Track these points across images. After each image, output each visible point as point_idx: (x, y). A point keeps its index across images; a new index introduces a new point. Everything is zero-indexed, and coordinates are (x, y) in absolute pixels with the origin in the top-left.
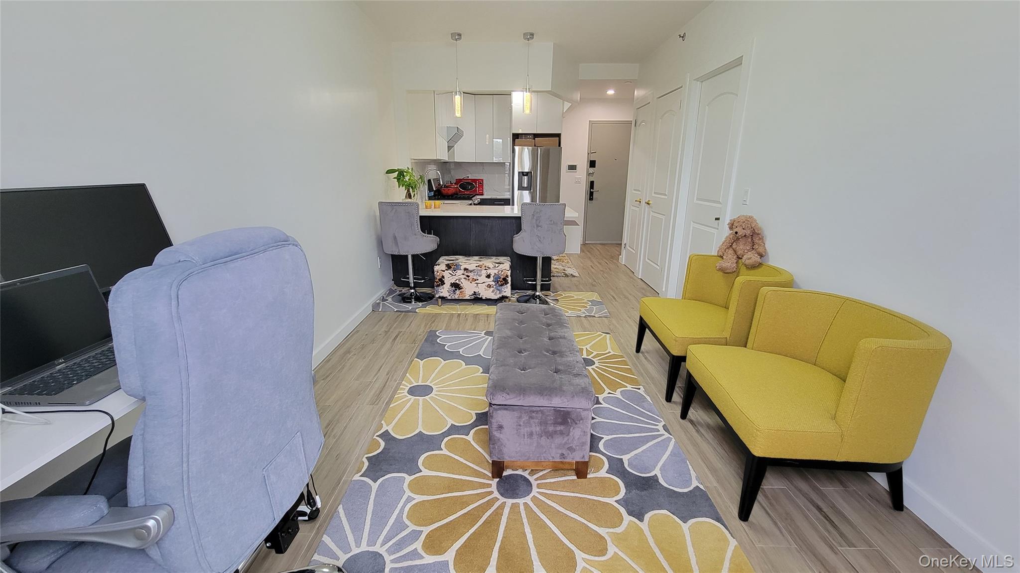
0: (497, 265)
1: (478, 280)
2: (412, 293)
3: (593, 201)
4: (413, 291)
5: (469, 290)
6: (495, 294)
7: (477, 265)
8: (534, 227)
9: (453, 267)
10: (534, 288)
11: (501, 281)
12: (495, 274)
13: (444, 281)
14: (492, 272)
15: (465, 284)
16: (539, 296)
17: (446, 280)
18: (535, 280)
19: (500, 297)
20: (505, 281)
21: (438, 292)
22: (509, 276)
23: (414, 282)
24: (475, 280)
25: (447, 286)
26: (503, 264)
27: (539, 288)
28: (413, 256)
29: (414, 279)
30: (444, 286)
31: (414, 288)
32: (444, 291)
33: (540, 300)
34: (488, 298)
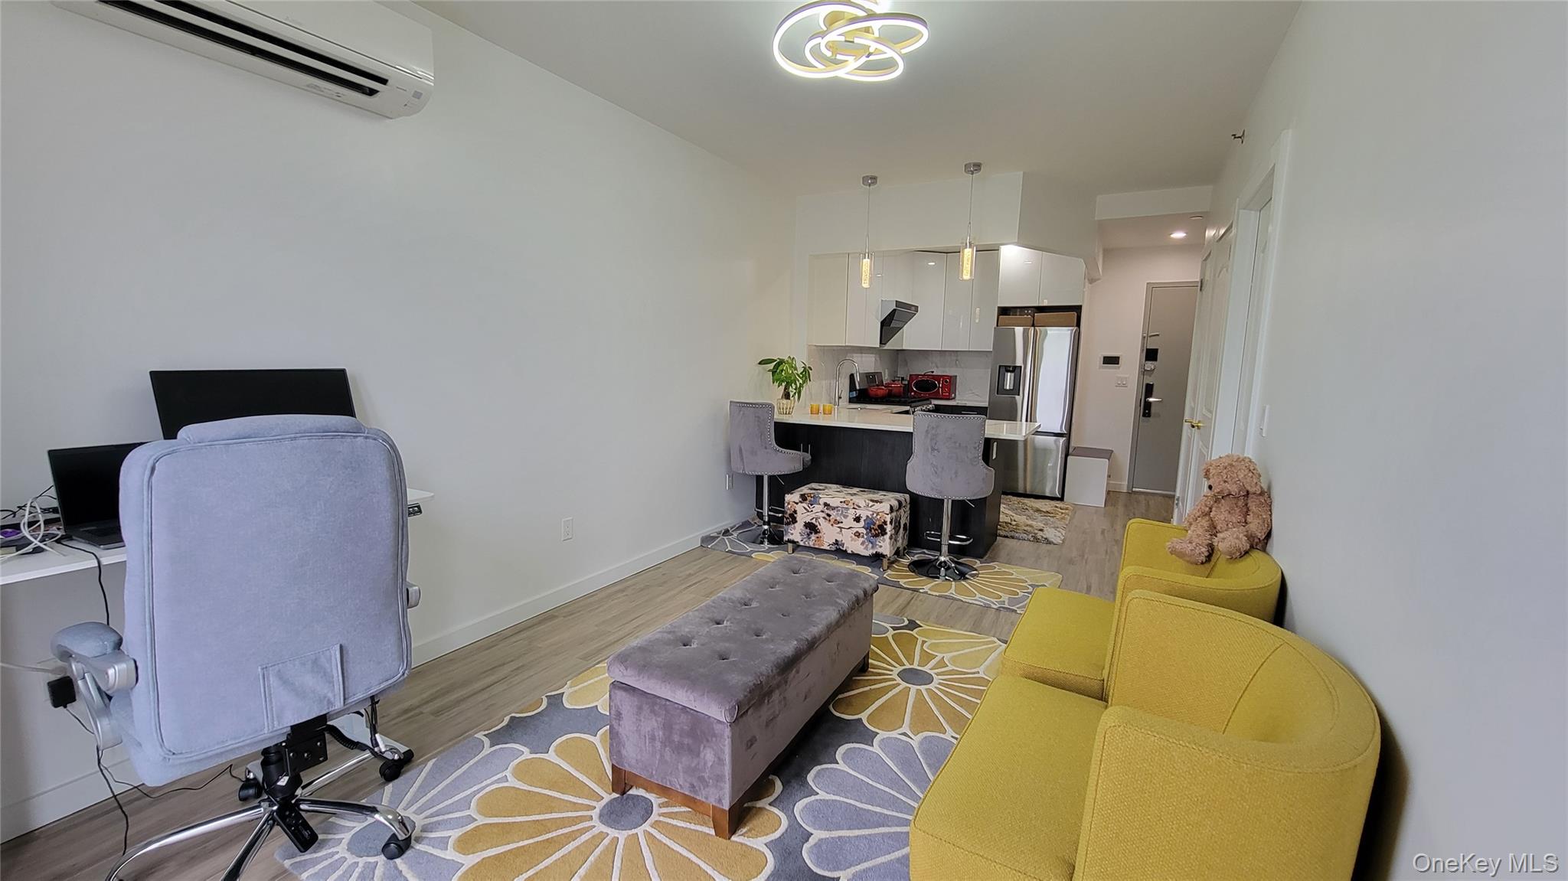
0: (871, 503)
1: (842, 522)
2: (765, 530)
3: (1151, 419)
4: (766, 527)
5: (829, 535)
6: (866, 548)
7: (843, 500)
8: (928, 449)
9: (809, 498)
10: (937, 547)
11: (876, 530)
12: (867, 516)
13: (796, 518)
14: (864, 514)
15: (823, 526)
16: (945, 562)
17: (799, 517)
18: (940, 537)
19: (873, 554)
20: (882, 531)
21: (787, 532)
22: (888, 523)
23: (769, 515)
24: (839, 523)
25: (799, 526)
26: (881, 502)
27: (945, 549)
28: (771, 478)
29: (770, 510)
30: (796, 525)
31: (768, 523)
32: (795, 533)
33: (946, 570)
34: (856, 552)
